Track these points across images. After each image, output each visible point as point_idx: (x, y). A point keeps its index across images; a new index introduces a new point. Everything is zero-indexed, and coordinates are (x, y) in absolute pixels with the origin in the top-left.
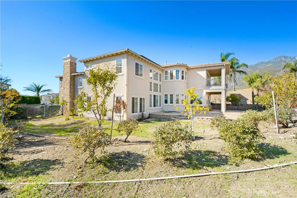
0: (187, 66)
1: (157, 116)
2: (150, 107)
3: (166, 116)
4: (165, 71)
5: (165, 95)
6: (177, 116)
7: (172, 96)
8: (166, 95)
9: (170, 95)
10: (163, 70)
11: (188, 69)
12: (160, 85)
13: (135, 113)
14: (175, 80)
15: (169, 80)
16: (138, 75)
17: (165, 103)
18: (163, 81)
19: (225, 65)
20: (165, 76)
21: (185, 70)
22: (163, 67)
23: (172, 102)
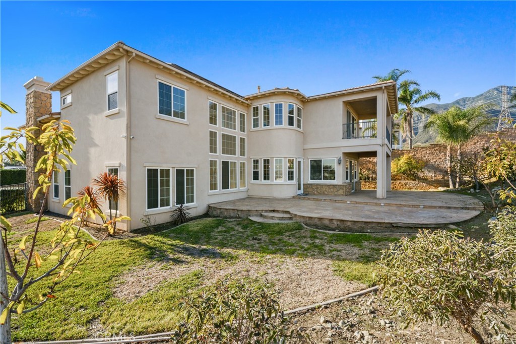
0: (299, 95)
1: (222, 210)
2: (211, 189)
3: (242, 210)
4: (254, 108)
5: (254, 161)
6: (266, 211)
7: (267, 162)
8: (256, 162)
9: (265, 160)
10: (248, 106)
11: (304, 101)
12: (242, 140)
13: (160, 209)
14: (272, 128)
15: (261, 127)
16: (171, 116)
17: (254, 179)
18: (249, 131)
19: (383, 88)
20: (254, 119)
21: (296, 105)
22: (247, 99)
23: (266, 177)
